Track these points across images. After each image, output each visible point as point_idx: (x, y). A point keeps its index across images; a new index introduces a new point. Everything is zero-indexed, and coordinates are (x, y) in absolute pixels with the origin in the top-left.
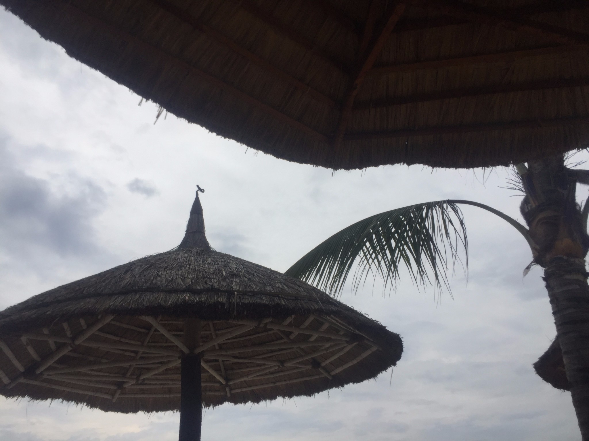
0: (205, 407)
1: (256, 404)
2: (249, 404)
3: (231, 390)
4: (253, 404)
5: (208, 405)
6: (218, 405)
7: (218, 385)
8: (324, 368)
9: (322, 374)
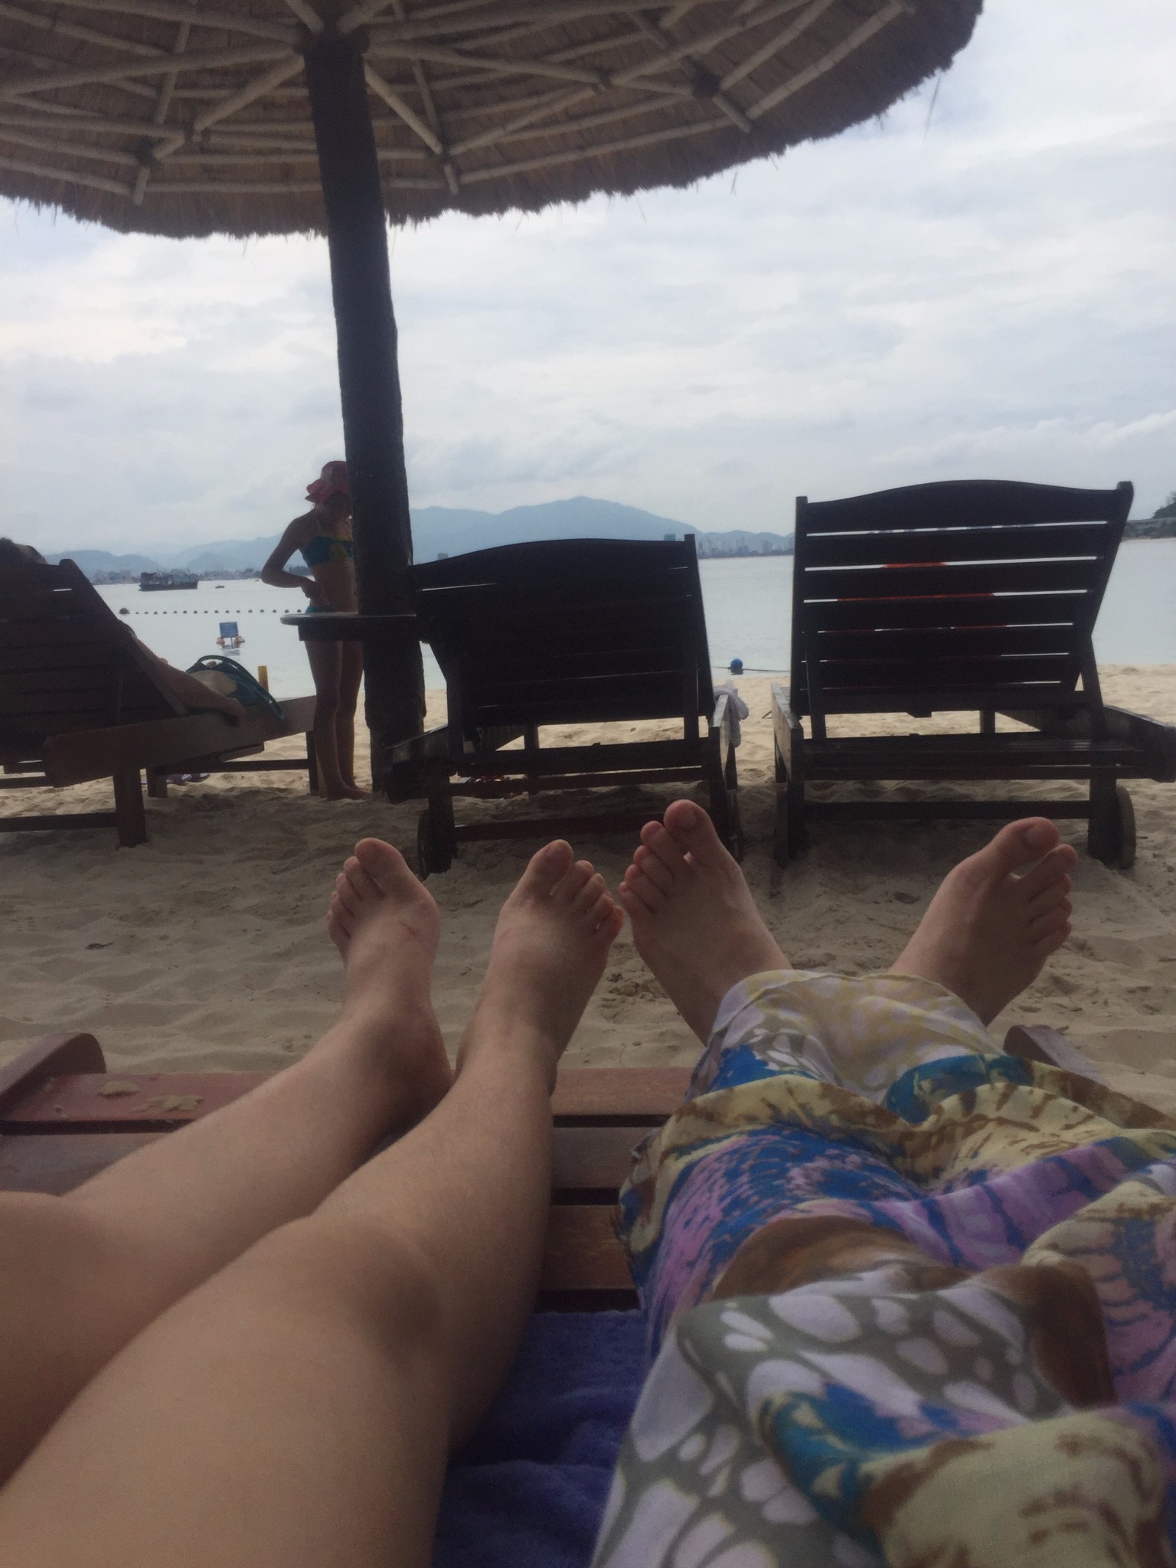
0: (391, 226)
1: (531, 214)
2: (514, 215)
3: (459, 173)
4: (525, 217)
5: (399, 220)
6: (428, 219)
7: (420, 156)
8: (728, 97)
9: (722, 115)
